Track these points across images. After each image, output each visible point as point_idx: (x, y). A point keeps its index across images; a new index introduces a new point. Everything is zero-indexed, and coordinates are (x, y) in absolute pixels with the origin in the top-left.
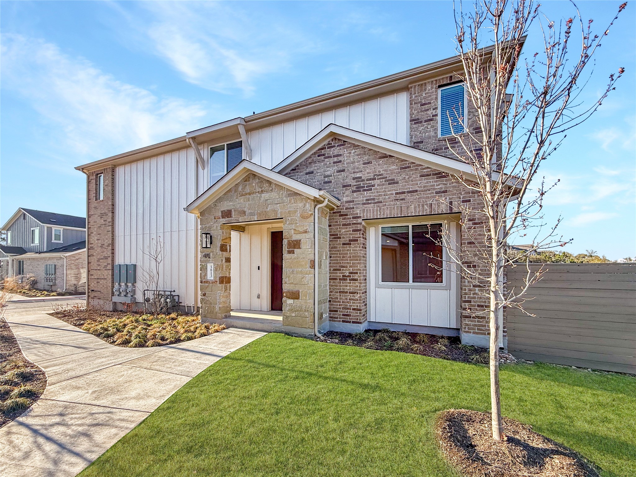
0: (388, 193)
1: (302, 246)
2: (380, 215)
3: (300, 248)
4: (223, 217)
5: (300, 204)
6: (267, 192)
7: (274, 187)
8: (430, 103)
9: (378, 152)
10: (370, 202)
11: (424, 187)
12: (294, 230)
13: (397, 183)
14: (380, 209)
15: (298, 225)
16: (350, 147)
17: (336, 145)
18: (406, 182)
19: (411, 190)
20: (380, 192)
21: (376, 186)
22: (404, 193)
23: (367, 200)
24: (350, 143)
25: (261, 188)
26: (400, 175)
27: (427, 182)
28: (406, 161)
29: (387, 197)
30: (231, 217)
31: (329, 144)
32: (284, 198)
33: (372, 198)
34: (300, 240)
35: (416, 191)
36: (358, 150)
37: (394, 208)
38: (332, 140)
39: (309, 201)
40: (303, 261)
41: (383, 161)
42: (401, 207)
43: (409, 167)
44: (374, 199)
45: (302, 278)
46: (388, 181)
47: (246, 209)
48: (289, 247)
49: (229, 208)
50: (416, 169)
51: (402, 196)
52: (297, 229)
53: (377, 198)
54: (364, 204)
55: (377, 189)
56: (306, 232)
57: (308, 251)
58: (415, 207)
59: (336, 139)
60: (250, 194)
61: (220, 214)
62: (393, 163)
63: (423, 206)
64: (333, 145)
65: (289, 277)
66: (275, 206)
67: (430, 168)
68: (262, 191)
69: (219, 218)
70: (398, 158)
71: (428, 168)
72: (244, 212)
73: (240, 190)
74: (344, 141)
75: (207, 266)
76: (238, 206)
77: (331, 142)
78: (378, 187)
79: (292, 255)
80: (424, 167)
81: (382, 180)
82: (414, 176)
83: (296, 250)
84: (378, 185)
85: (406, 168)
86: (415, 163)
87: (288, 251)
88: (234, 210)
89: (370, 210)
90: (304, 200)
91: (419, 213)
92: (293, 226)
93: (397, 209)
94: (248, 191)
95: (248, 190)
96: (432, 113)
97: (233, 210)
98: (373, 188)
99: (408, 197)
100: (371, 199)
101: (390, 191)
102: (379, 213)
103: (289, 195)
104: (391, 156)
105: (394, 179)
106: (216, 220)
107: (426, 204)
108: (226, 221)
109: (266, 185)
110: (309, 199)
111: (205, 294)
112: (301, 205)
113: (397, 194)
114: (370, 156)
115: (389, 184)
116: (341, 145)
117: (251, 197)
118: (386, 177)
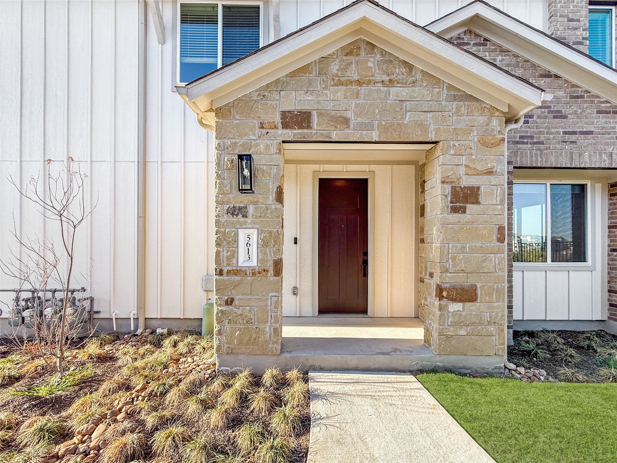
0: (553, 130)
1: (482, 199)
2: (540, 162)
3: (477, 202)
4: (285, 126)
5: (479, 118)
6: (404, 84)
7: (419, 76)
8: (578, 21)
9: (539, 67)
10: (525, 141)
11: (603, 128)
12: (466, 166)
13: (565, 117)
14: (541, 154)
15: (474, 157)
16: (495, 50)
17: (472, 42)
18: (578, 117)
19: (585, 130)
20: (541, 127)
21: (535, 117)
22: (574, 133)
23: (521, 137)
24: (494, 45)
25: (388, 75)
26: (570, 107)
27: (606, 123)
28: (578, 87)
29: (551, 136)
30: (309, 127)
31: (459, 38)
32: (444, 103)
33: (529, 134)
34: (478, 188)
35: (591, 133)
36: (508, 58)
37: (561, 154)
38: (465, 33)
39: (497, 114)
40: (485, 228)
41: (545, 82)
42: (571, 154)
43: (582, 97)
44: (532, 137)
45: (483, 261)
46: (553, 112)
47: (350, 115)
48: (454, 200)
49: (305, 107)
50: (592, 102)
51: (573, 138)
52: (471, 165)
53: (537, 136)
54: (517, 143)
55: (537, 122)
56: (490, 172)
57: (494, 210)
58: (590, 156)
59: (471, 32)
60: (359, 83)
61: (277, 119)
62: (560, 88)
63: (600, 155)
64: (466, 40)
65: (454, 259)
66: (423, 116)
67: (610, 103)
68: (390, 81)
69: (276, 127)
70: (566, 81)
71: (607, 102)
72: (346, 121)
73: (335, 71)
74: (486, 40)
75: (237, 234)
76: (330, 106)
77: (462, 36)
78: (538, 120)
79: (460, 215)
80: (602, 100)
81: (543, 110)
82: (589, 111)
83: (469, 206)
84: (539, 117)
85: (578, 97)
86: (589, 92)
87: (452, 207)
88: (320, 114)
89: (526, 153)
90: (486, 110)
91: (595, 164)
92: (464, 160)
93: (566, 157)
94: (356, 77)
95: (353, 74)
96: (581, 35)
97: (315, 114)
98: (530, 120)
99: (581, 140)
100: (528, 137)
101: (555, 128)
102: (539, 159)
103: (455, 98)
104: (557, 77)
105: (560, 112)
106: (264, 131)
107: (605, 153)
108: (295, 135)
109: (399, 71)
110: (497, 110)
111: (232, 300)
112: (482, 120)
113: (565, 133)
114: (525, 70)
115: (555, 117)
116: (480, 44)
117: (363, 90)
118: (550, 107)
